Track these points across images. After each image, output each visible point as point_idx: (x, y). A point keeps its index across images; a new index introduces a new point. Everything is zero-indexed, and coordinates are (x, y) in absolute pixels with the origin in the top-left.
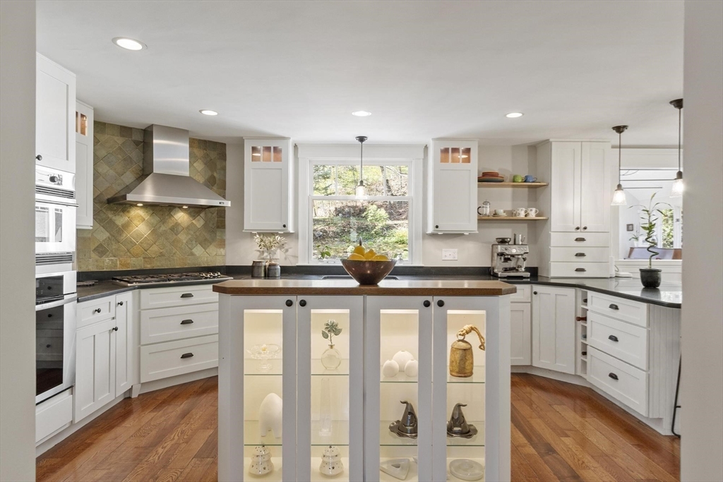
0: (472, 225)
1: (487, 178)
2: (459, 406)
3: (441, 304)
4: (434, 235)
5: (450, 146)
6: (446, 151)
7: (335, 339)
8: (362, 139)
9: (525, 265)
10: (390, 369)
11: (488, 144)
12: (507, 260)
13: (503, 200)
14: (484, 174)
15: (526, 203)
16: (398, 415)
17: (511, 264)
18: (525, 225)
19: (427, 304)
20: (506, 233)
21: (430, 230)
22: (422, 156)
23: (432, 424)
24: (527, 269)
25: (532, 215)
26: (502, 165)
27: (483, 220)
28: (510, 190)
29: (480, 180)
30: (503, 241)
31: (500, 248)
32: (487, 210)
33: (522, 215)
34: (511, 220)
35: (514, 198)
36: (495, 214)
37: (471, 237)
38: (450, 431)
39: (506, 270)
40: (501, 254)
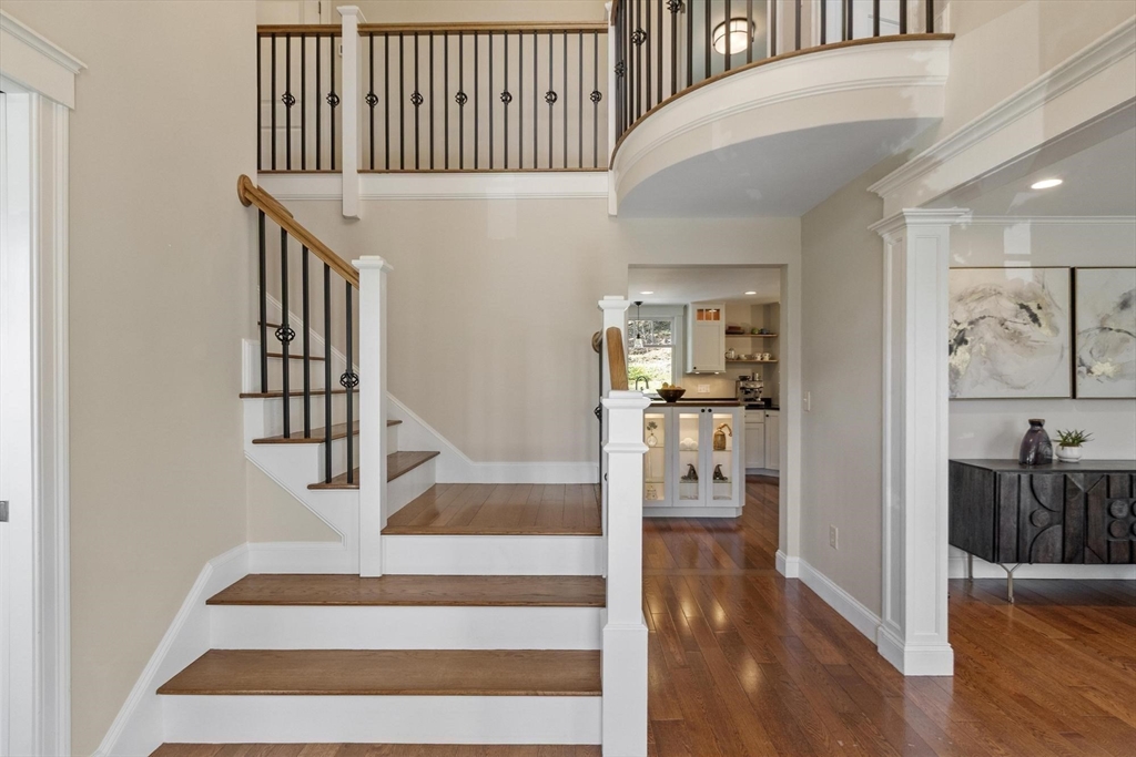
0: (720, 367)
1: (732, 331)
2: (718, 466)
3: (710, 411)
4: (692, 375)
5: (704, 307)
6: (700, 311)
7: (654, 431)
8: (639, 303)
9: (761, 396)
10: (683, 445)
11: (732, 305)
12: (747, 393)
13: (744, 347)
14: (730, 328)
15: (762, 349)
16: (685, 471)
17: (751, 396)
18: (762, 366)
19: (703, 411)
20: (747, 372)
21: (690, 370)
22: (682, 313)
23: (705, 475)
24: (762, 400)
25: (767, 358)
26: (745, 320)
27: (729, 362)
28: (749, 339)
29: (727, 333)
30: (744, 379)
31: (742, 384)
32: (733, 355)
33: (759, 359)
34: (751, 361)
35: (754, 345)
36: (739, 358)
37: (721, 375)
38: (714, 478)
39: (746, 400)
40: (743, 388)
